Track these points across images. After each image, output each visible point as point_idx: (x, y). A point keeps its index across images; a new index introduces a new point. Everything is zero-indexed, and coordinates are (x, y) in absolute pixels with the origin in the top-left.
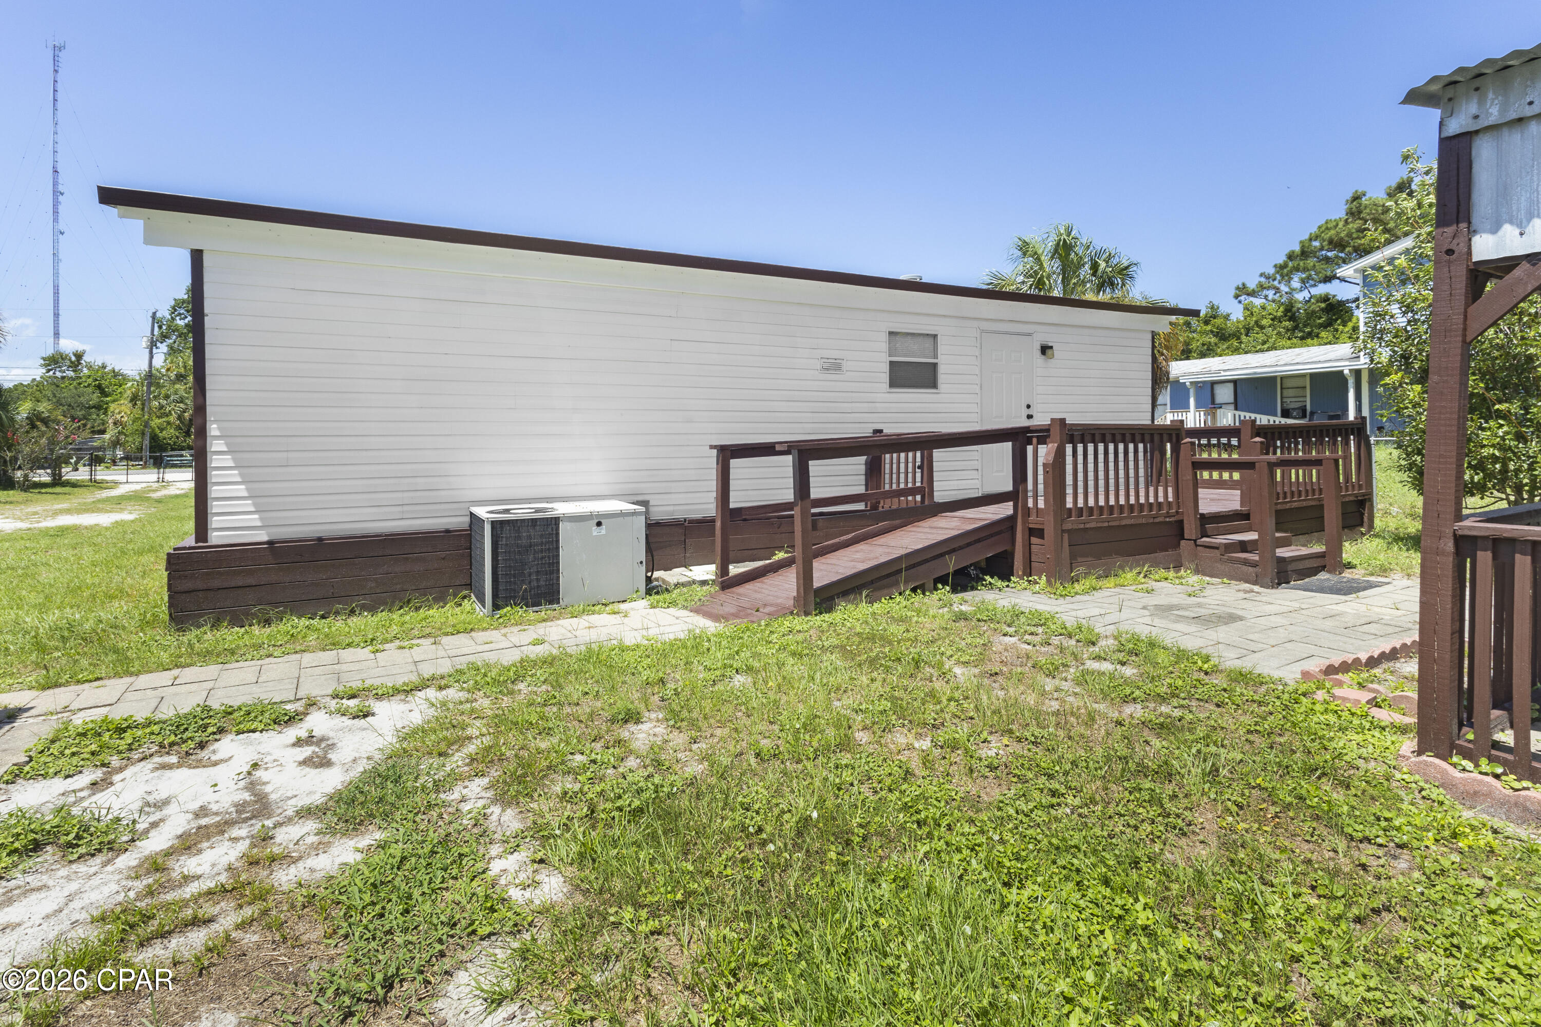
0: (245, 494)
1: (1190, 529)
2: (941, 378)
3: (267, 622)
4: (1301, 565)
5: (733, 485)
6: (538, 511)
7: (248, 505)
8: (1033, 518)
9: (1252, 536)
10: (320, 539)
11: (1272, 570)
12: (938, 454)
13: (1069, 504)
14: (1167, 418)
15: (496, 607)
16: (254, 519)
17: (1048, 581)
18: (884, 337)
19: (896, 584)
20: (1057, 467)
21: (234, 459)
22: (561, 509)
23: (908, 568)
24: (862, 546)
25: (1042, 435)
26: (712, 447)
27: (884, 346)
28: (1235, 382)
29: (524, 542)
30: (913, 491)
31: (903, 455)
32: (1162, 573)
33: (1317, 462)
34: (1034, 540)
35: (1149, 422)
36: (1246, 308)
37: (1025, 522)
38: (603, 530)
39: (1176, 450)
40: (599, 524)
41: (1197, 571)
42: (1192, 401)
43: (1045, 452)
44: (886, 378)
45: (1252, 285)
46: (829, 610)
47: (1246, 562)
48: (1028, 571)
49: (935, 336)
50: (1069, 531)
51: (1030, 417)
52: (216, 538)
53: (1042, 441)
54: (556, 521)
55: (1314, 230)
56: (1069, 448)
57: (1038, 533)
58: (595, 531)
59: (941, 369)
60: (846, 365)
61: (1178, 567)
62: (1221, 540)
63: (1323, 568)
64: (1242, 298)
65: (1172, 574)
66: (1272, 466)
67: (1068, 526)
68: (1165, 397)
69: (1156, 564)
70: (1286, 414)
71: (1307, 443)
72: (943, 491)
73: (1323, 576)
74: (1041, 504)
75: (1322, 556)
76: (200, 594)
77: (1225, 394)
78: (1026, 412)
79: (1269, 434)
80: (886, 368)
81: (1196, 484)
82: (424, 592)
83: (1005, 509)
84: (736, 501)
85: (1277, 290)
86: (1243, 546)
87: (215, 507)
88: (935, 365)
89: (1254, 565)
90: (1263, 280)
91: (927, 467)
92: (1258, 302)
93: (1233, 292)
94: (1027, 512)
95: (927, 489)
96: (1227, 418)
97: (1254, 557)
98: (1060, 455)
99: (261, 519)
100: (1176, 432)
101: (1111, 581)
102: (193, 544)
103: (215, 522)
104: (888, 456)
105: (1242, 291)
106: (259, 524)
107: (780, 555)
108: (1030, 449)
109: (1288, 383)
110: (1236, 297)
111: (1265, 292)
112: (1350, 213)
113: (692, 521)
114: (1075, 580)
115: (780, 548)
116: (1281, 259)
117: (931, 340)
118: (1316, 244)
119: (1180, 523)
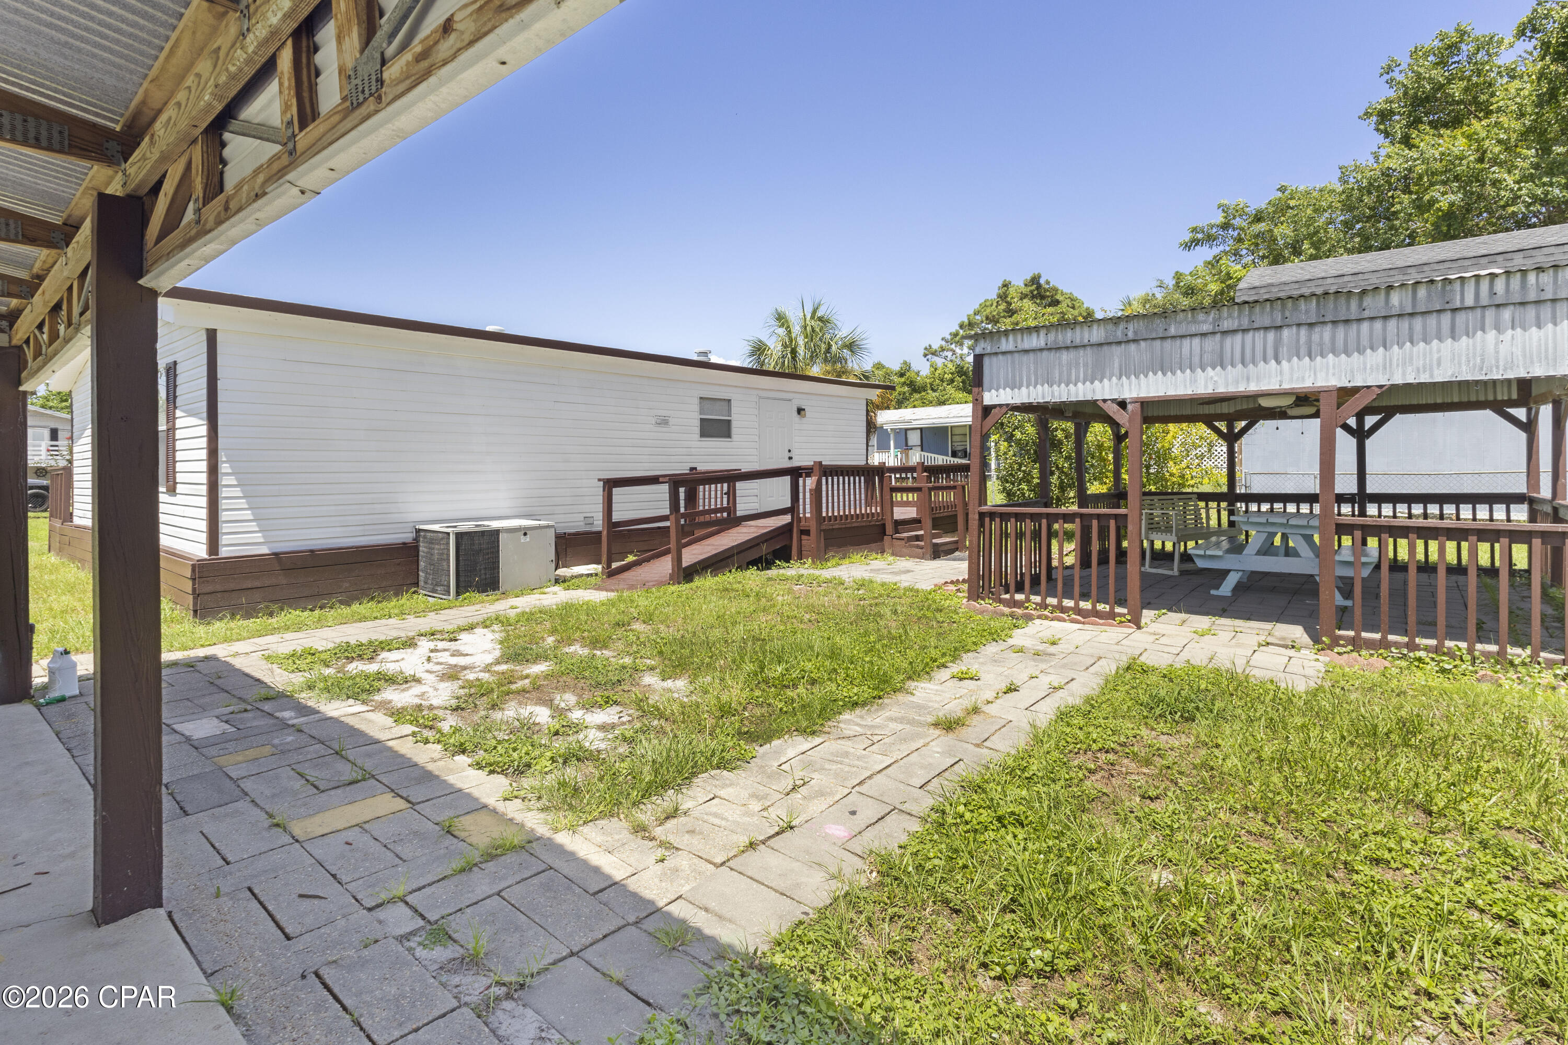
0: (251, 517)
1: (889, 529)
2: (734, 431)
3: (271, 615)
4: (946, 548)
5: (615, 507)
6: (477, 526)
7: (253, 526)
8: (803, 523)
9: (922, 532)
10: (312, 551)
11: (930, 550)
12: (739, 485)
13: (824, 514)
14: (876, 459)
15: (458, 594)
16: (258, 537)
17: (813, 562)
18: (697, 401)
19: (728, 566)
20: (817, 492)
21: (242, 491)
22: (495, 525)
23: (738, 553)
24: (694, 547)
25: (806, 471)
26: (599, 480)
27: (696, 407)
28: (921, 429)
29: (476, 547)
30: (722, 510)
31: (713, 486)
32: (874, 555)
33: (954, 487)
34: (804, 537)
35: (863, 463)
36: (932, 366)
37: (798, 526)
38: (528, 538)
39: (881, 481)
40: (525, 534)
41: (893, 554)
42: (892, 443)
43: (810, 482)
44: (697, 430)
45: (935, 346)
46: (691, 581)
47: (918, 547)
48: (800, 557)
49: (729, 401)
50: (824, 530)
51: (790, 458)
52: (224, 552)
53: (808, 475)
54: (496, 532)
55: (977, 307)
56: (824, 479)
57: (806, 532)
58: (523, 539)
59: (734, 424)
60: (672, 421)
61: (883, 552)
62: (905, 535)
63: (957, 549)
64: (929, 357)
65: (879, 556)
66: (930, 489)
67: (824, 527)
68: (874, 441)
69: (871, 551)
70: (954, 454)
71: (948, 477)
72: (742, 508)
73: (957, 554)
74: (808, 515)
75: (956, 542)
76: (219, 595)
77: (914, 438)
78: (787, 455)
79: (934, 471)
80: (698, 423)
81: (892, 504)
82: (384, 589)
83: (787, 519)
84: (616, 517)
85: (954, 353)
86: (917, 538)
87: (224, 528)
88: (729, 421)
89: (922, 548)
90: (943, 343)
91: (731, 494)
92: (939, 361)
93: (922, 351)
94: (799, 519)
95: (731, 508)
96: (916, 457)
97: (922, 543)
98: (819, 483)
99: (264, 537)
100: (881, 470)
101: (847, 561)
102: (206, 557)
103: (224, 539)
104: (701, 487)
105: (929, 352)
106: (262, 540)
107: (631, 558)
108: (801, 481)
109: (956, 431)
110: (925, 355)
111: (945, 353)
112: (999, 296)
113: (570, 534)
114: (827, 560)
115: (631, 553)
116: (955, 328)
117: (726, 403)
118: (978, 317)
119: (884, 525)
